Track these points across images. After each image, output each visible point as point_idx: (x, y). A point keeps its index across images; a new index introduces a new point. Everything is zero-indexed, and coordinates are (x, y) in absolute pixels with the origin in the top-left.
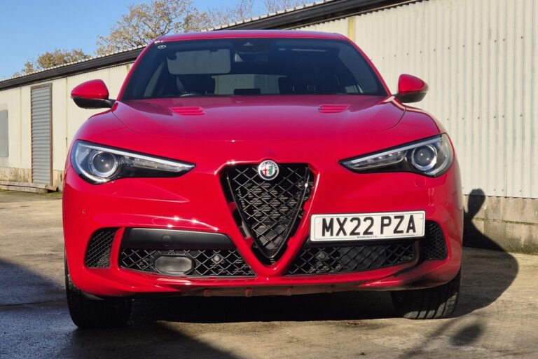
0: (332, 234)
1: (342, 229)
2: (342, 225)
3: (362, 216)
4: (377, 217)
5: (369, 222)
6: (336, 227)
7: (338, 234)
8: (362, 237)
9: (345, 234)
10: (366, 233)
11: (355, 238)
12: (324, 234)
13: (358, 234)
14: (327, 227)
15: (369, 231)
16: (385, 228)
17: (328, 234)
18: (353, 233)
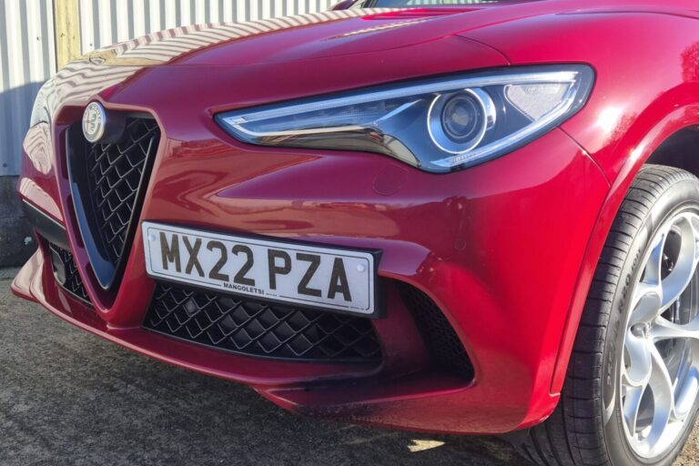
0: (179, 269)
1: (194, 261)
2: (194, 252)
3: (230, 241)
4: (260, 249)
5: (243, 257)
6: (185, 256)
7: (188, 271)
8: (233, 287)
9: (202, 274)
10: (240, 278)
11: (218, 285)
12: (166, 267)
13: (225, 278)
14: (170, 253)
15: (247, 276)
16: (278, 277)
17: (172, 265)
18: (215, 273)
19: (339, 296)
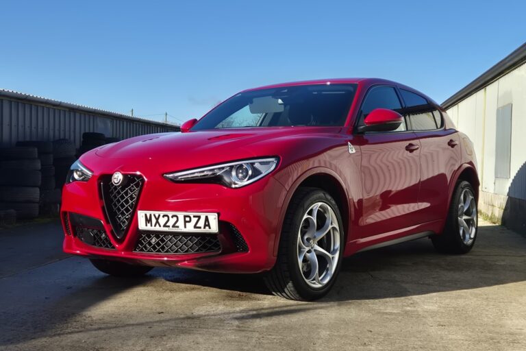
0: (151, 226)
1: (157, 222)
2: (157, 219)
3: (170, 214)
4: (181, 215)
5: (175, 219)
6: (154, 221)
7: (155, 226)
8: (171, 229)
9: (160, 226)
10: (174, 226)
11: (166, 229)
12: (146, 225)
13: (169, 226)
14: (148, 220)
15: (176, 225)
16: (187, 224)
17: (149, 225)
18: (165, 226)
19: (207, 228)
